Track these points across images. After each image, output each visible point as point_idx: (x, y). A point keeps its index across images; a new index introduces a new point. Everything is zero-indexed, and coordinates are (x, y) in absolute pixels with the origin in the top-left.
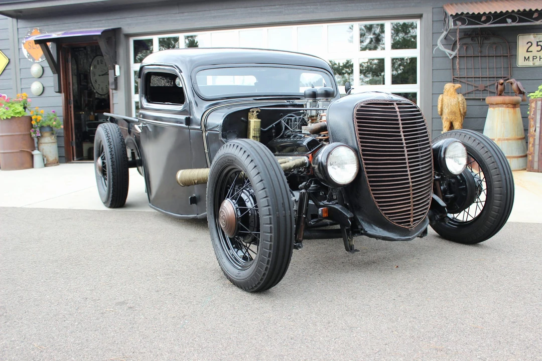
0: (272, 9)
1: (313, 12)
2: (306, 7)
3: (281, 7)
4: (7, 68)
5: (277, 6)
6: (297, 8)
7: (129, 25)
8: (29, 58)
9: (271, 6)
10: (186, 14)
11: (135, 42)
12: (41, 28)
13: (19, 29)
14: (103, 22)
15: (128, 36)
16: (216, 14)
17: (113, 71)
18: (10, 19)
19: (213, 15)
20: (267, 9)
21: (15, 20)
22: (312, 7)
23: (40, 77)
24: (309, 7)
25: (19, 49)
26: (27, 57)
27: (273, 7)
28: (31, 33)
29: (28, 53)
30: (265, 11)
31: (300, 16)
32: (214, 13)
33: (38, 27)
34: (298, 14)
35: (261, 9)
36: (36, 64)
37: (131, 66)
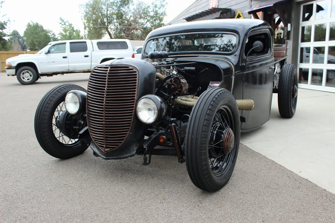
11: (304, 6)
15: (300, 3)
21: (250, 1)
33: (258, 3)
37: (300, 24)
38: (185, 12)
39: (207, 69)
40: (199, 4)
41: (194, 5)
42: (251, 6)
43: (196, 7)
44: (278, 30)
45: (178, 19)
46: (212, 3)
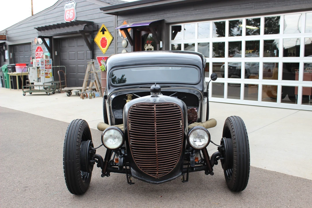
0: (246, 6)
1: (272, 7)
2: (268, 4)
3: (252, 4)
4: (112, 42)
5: (250, 4)
6: (263, 4)
7: (169, 17)
8: (121, 37)
9: (246, 3)
10: (197, 11)
11: (172, 27)
12: (127, 20)
13: (118, 21)
14: (156, 16)
15: (169, 24)
16: (214, 10)
17: (159, 45)
18: (114, 16)
19: (212, 11)
20: (244, 6)
21: (116, 16)
22: (272, 3)
23: (126, 47)
24: (270, 3)
25: (118, 32)
26: (121, 36)
27: (247, 4)
28: (123, 23)
29: (121, 34)
30: (243, 7)
31: (264, 10)
32: (213, 10)
33: (126, 19)
34: (263, 8)
35: (240, 6)
36: (124, 40)
37: (170, 42)
38: (30, 19)
39: (186, 97)
40: (49, 13)
41: (43, 13)
42: (117, 21)
43: (45, 16)
44: (147, 46)
45: (20, 26)
46: (69, 14)
